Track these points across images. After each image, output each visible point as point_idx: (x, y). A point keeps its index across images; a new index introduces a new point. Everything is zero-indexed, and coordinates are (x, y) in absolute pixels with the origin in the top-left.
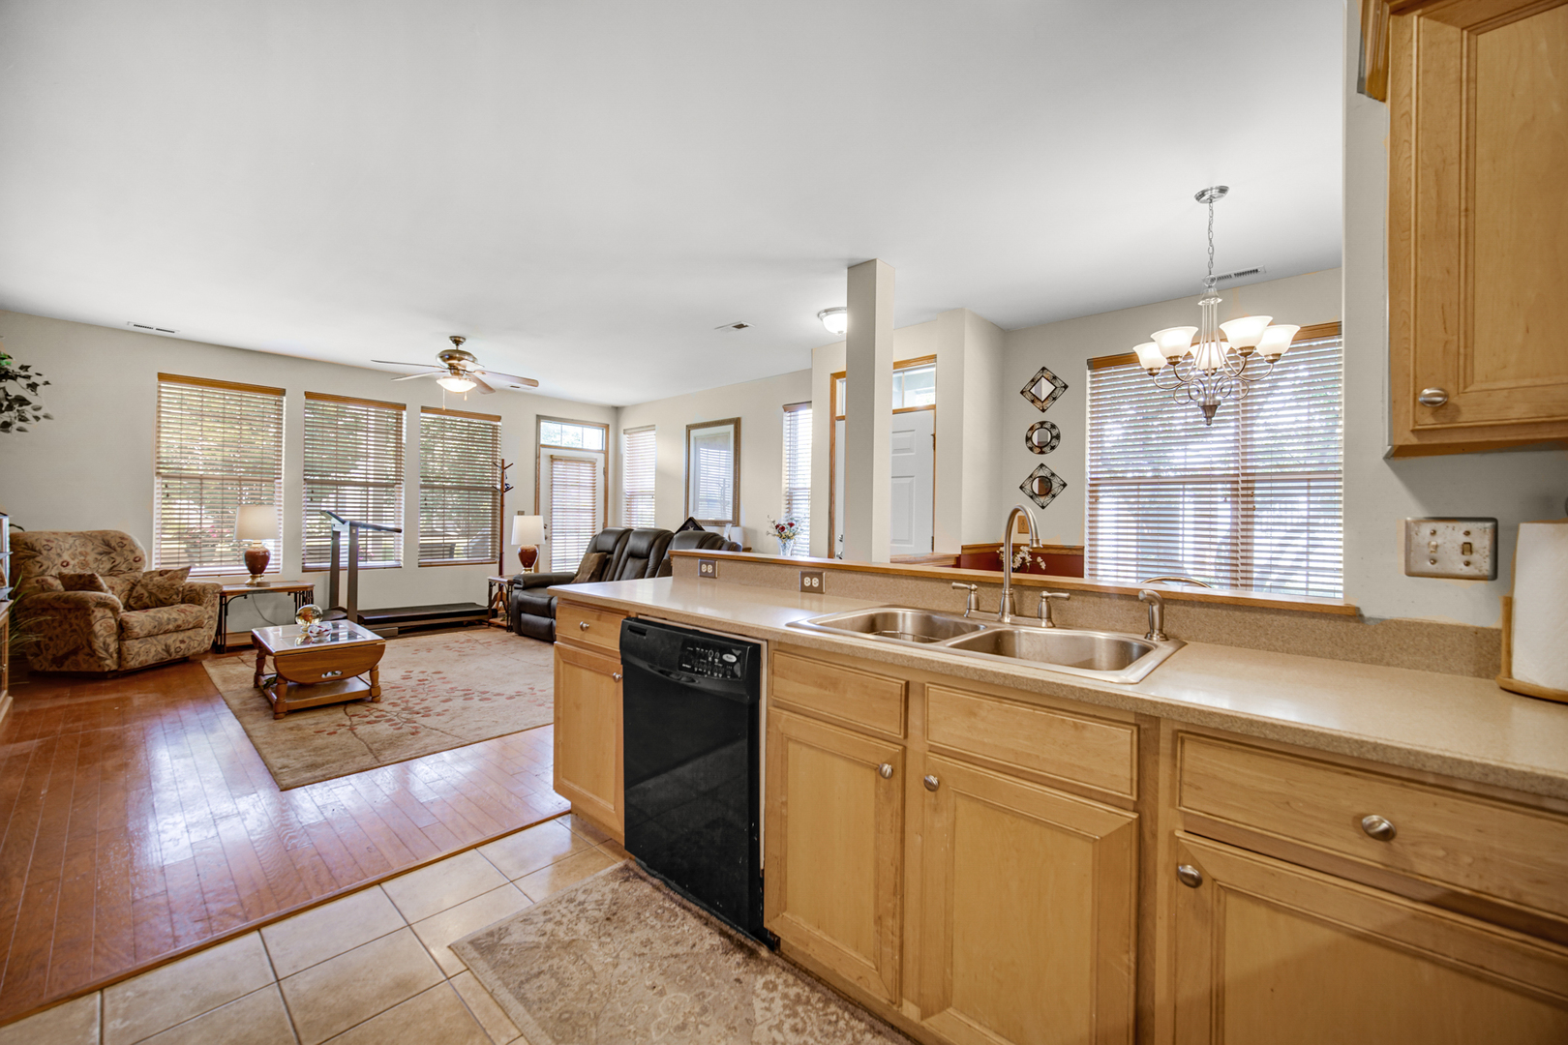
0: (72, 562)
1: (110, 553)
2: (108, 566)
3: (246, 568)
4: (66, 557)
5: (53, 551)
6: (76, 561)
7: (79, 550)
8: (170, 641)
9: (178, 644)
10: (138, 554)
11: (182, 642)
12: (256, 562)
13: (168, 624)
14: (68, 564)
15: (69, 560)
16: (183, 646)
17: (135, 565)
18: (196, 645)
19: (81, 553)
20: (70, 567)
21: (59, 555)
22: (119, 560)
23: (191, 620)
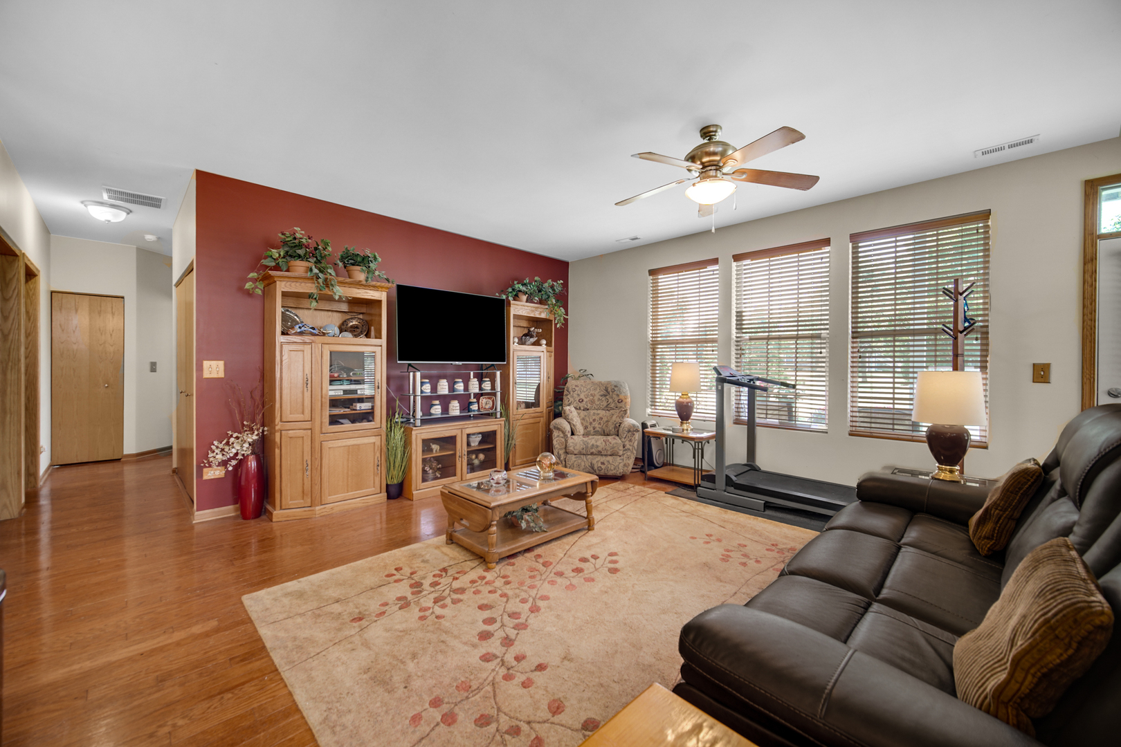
0: (585, 400)
1: (606, 396)
2: (605, 404)
3: (676, 413)
4: (582, 396)
5: (576, 392)
6: (588, 399)
7: (591, 392)
8: (594, 462)
9: (600, 465)
10: (621, 397)
11: (603, 463)
12: (684, 411)
13: (592, 448)
14: (583, 401)
15: (584, 398)
16: (603, 467)
17: (619, 405)
18: (612, 468)
19: (591, 395)
20: (584, 402)
21: (578, 395)
22: (610, 400)
23: (609, 449)
